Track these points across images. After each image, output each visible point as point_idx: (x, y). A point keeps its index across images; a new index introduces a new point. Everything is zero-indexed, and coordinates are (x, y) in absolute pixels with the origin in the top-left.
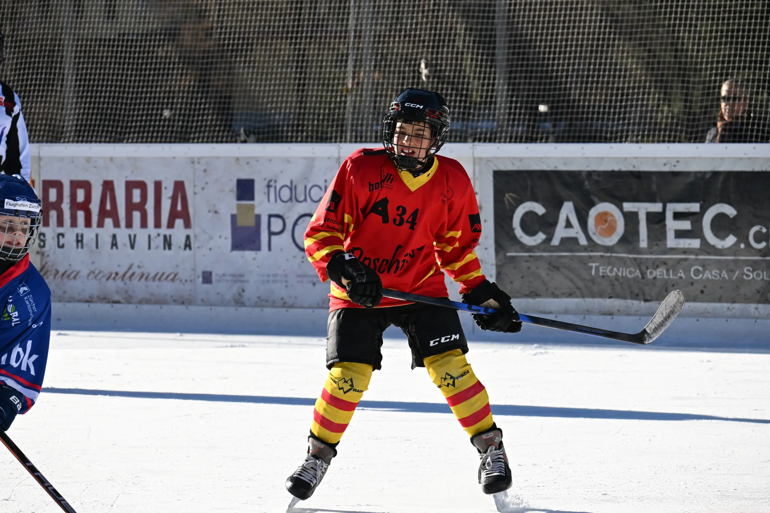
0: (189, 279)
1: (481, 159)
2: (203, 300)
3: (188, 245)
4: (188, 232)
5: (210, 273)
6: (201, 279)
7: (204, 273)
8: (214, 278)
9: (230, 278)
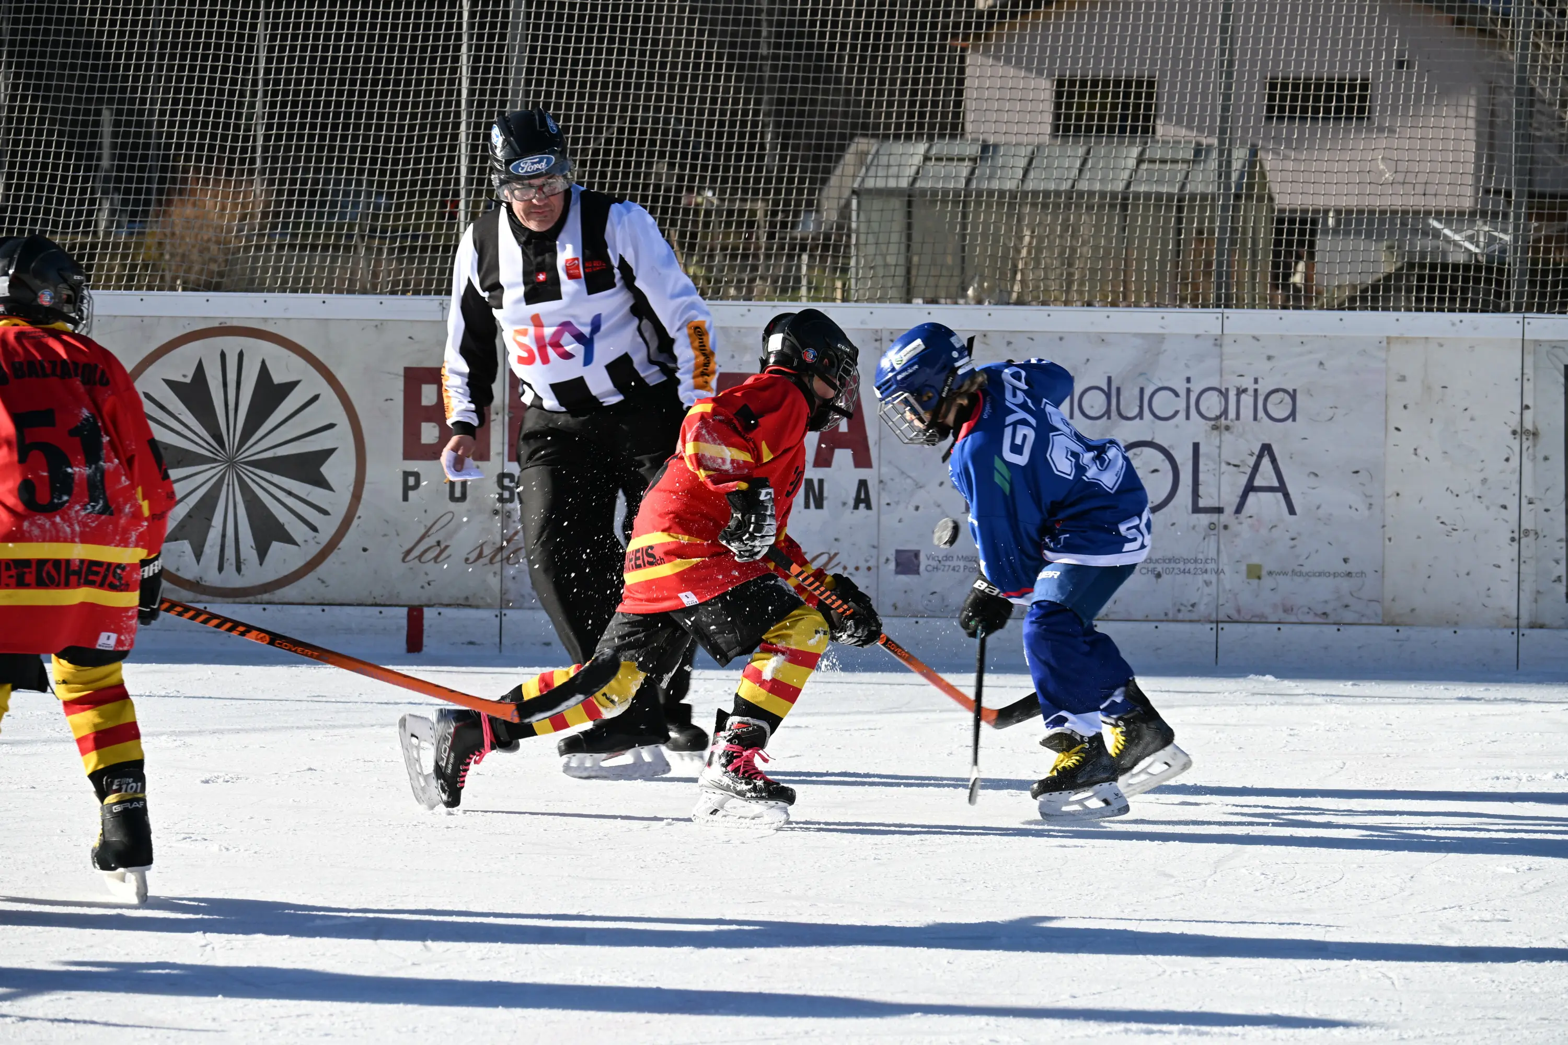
0: (863, 565)
1: (1538, 343)
2: (895, 607)
3: (862, 498)
4: (863, 473)
5: (916, 554)
6: (892, 566)
7: (898, 552)
8: (923, 561)
9: (962, 564)
